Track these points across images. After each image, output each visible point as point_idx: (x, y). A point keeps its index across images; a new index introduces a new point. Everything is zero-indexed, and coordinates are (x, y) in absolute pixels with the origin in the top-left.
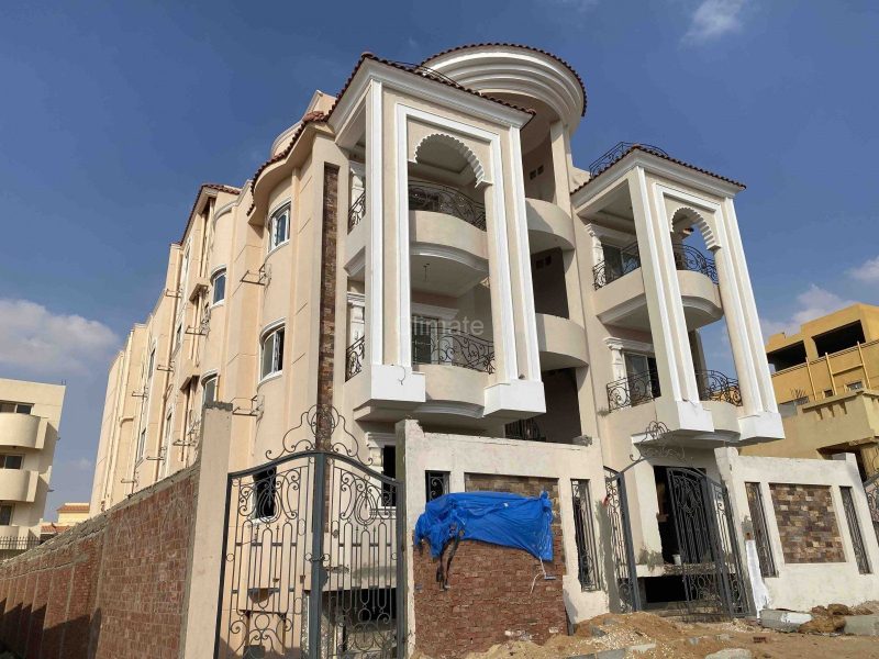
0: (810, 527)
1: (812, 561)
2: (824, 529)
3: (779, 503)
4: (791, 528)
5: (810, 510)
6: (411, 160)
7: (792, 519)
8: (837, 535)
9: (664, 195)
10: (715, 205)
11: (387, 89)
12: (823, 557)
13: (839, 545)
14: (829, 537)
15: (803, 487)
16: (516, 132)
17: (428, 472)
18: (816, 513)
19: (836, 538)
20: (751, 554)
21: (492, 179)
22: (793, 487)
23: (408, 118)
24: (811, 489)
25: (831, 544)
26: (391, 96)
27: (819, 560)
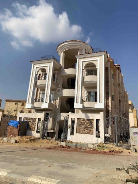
0: (86, 127)
1: (84, 133)
2: (90, 128)
3: (79, 122)
4: (81, 127)
5: (87, 124)
6: (36, 74)
7: (81, 125)
8: (93, 129)
9: (83, 62)
10: (98, 58)
11: (34, 64)
12: (87, 133)
13: (93, 131)
14: (90, 129)
15: (87, 119)
16: (53, 62)
17: (20, 118)
18: (88, 124)
19: (92, 130)
20: (69, 131)
21: (47, 72)
22: (84, 119)
23: (36, 68)
24: (89, 120)
25: (90, 131)
26: (35, 65)
27: (86, 134)
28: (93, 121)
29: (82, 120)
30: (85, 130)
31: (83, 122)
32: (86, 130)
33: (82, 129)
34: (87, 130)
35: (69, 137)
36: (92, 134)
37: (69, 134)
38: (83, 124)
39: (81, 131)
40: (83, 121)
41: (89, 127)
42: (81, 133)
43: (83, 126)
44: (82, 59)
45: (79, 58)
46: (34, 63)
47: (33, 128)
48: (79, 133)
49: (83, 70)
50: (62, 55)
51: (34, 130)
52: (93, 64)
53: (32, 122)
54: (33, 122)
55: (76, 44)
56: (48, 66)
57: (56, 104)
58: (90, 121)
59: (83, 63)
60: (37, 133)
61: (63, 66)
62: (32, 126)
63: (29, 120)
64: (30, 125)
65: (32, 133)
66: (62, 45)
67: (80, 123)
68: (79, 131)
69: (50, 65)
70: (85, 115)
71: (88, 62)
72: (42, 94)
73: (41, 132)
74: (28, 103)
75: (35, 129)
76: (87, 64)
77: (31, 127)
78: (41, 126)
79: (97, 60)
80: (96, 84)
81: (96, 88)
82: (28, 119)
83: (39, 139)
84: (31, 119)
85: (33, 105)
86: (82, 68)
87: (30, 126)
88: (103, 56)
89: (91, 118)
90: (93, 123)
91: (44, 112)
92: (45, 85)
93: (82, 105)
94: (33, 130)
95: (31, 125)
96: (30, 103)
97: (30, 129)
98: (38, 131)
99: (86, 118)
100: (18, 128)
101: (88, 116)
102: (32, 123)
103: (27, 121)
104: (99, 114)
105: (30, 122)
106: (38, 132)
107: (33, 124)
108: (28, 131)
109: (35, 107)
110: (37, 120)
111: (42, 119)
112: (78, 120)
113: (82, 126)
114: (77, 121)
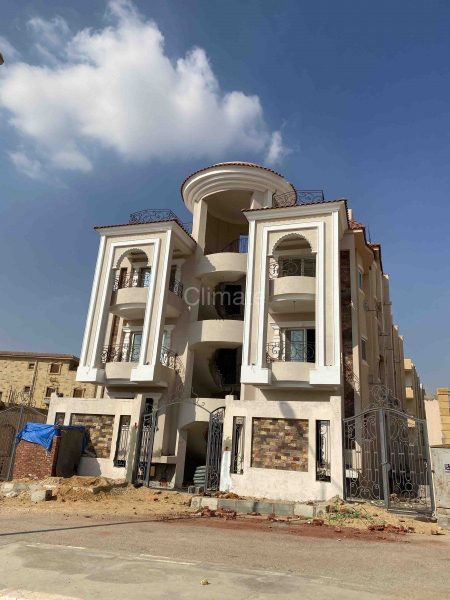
0: (283, 447)
1: (276, 468)
2: (295, 448)
3: (261, 429)
4: (265, 446)
5: (286, 435)
6: (115, 267)
7: (268, 440)
8: (306, 453)
9: (269, 232)
10: (318, 223)
11: (107, 237)
12: (288, 467)
13: (306, 460)
14: (298, 454)
15: (285, 420)
16: (169, 232)
17: (57, 413)
18: (291, 438)
19: (305, 456)
20: (226, 459)
21: (152, 263)
22: (276, 420)
23: (115, 247)
24: (292, 422)
25: (298, 459)
26: (109, 240)
27: (283, 468)
28: (307, 425)
29: (271, 424)
30: (278, 458)
31: (275, 430)
32: (283, 458)
33: (268, 453)
34: (287, 455)
35: (227, 481)
36: (304, 468)
37: (226, 469)
38: (272, 437)
39: (268, 460)
40: (271, 427)
41: (294, 445)
42: (267, 467)
43: (273, 443)
44: (267, 224)
45: (257, 221)
46: (109, 234)
47: (102, 449)
48: (259, 465)
49: (268, 258)
50: (198, 211)
51: (105, 454)
52: (302, 239)
53: (98, 427)
54: (102, 427)
55: (248, 177)
56: (153, 244)
57: (178, 368)
58: (298, 425)
59: (271, 235)
60: (115, 465)
61: (202, 246)
62: (101, 442)
63: (90, 421)
64: (92, 438)
65: (98, 466)
66: (198, 178)
67: (263, 433)
68: (258, 460)
69: (161, 241)
70: (281, 406)
71: (287, 233)
72: (132, 333)
73: (130, 463)
74: (85, 365)
75: (109, 451)
76: (285, 240)
77: (96, 445)
78: (131, 443)
79: (315, 228)
80: (312, 304)
81: (311, 316)
82: (87, 418)
83: (124, 485)
84: (95, 418)
85: (102, 371)
86: (268, 253)
87: (93, 442)
88: (335, 216)
89: (299, 416)
90: (306, 432)
91: (140, 397)
92: (145, 304)
93: (266, 372)
94: (102, 456)
95: (96, 438)
96: (93, 363)
97: (93, 451)
98: (120, 458)
99: (284, 414)
100: (53, 450)
101: (290, 411)
102: (100, 430)
103: (82, 424)
104: (325, 403)
105: (91, 430)
106: (119, 463)
107: (104, 437)
108: (86, 460)
109: (109, 377)
110: (117, 421)
111: (135, 420)
112: (255, 422)
113: (268, 444)
114: (253, 425)
